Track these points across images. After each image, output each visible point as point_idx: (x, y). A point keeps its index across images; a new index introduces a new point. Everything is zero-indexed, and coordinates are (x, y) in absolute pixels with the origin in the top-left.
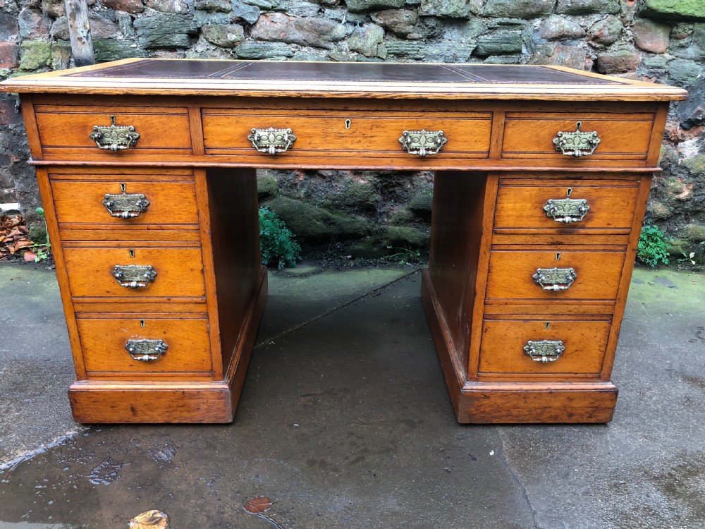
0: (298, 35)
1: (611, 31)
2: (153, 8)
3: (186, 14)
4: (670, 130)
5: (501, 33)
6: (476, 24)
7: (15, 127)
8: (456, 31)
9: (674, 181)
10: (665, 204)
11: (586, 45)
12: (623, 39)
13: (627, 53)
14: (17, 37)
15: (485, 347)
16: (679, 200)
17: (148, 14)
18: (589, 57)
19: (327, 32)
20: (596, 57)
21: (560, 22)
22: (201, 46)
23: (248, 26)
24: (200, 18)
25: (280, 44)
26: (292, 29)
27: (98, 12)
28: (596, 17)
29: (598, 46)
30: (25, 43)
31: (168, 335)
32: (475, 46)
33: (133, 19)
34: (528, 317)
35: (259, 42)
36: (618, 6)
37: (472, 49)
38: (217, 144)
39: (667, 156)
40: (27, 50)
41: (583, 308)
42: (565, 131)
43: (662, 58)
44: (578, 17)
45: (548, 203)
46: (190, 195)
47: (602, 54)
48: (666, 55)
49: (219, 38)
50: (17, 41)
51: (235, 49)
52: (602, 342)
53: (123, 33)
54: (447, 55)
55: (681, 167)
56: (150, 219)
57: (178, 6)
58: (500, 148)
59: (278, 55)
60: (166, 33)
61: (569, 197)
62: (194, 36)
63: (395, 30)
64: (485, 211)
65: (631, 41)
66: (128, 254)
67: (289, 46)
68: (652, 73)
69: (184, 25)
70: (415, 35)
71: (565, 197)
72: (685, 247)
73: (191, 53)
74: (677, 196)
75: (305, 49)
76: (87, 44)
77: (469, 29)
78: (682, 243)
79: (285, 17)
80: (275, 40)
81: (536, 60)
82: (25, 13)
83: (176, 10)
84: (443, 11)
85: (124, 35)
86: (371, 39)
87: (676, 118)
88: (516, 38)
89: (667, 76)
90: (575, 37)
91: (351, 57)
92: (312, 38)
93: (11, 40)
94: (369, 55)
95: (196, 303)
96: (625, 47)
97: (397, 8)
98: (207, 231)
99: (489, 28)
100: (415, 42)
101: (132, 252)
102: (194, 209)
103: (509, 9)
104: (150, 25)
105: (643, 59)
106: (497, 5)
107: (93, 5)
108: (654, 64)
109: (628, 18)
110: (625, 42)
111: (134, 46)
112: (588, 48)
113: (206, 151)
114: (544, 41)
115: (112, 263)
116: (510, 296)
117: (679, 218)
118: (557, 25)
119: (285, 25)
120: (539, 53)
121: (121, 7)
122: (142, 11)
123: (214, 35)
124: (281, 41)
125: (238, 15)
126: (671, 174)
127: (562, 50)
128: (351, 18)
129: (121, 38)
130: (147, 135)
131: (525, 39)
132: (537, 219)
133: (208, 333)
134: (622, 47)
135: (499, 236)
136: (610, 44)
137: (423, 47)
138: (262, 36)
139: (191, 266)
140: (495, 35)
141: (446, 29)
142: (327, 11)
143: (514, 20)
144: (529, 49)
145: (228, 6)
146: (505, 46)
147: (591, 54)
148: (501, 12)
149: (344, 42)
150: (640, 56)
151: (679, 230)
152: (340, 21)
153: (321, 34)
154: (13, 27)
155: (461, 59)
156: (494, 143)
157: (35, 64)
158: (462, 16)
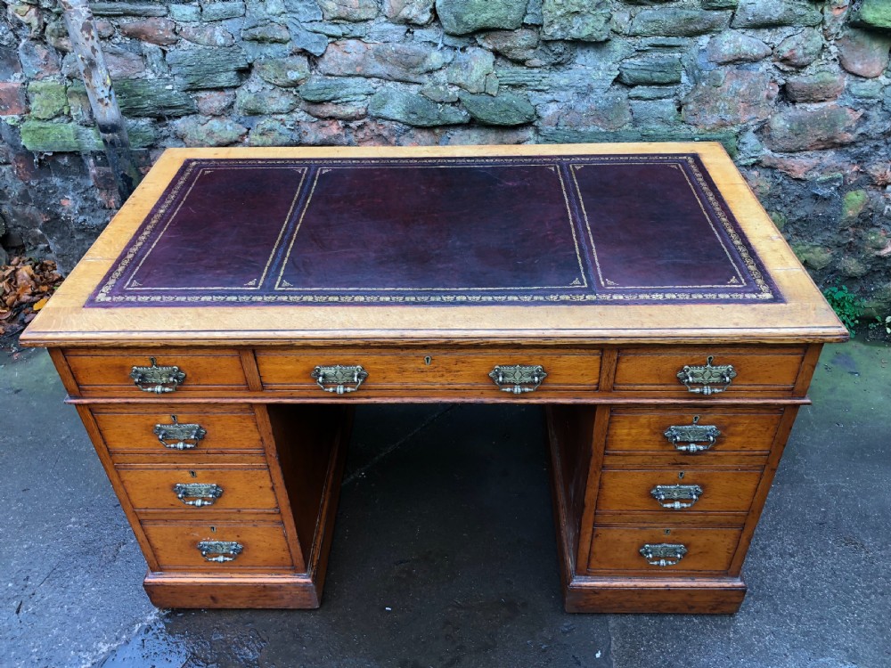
0: (380, 69)
1: (807, 51)
2: (188, 40)
3: (231, 46)
4: (877, 174)
5: (654, 56)
6: (619, 46)
7: (39, 183)
8: (592, 53)
9: (875, 234)
10: (860, 261)
11: (771, 67)
12: (823, 57)
13: (827, 76)
14: (22, 77)
15: (597, 548)
16: (879, 257)
17: (182, 47)
18: (775, 82)
19: (418, 64)
20: (784, 82)
21: (736, 41)
22: (254, 85)
23: (313, 59)
24: (250, 51)
25: (357, 79)
26: (372, 60)
27: (118, 44)
28: (788, 31)
29: (787, 69)
30: (32, 84)
31: (241, 538)
32: (618, 73)
33: (164, 52)
34: (645, 525)
35: (329, 78)
36: (821, 15)
37: (613, 77)
38: (276, 381)
39: (870, 206)
40: (36, 95)
41: (710, 518)
42: (693, 365)
43: (875, 83)
44: (762, 31)
45: (670, 430)
46: (252, 425)
47: (792, 79)
48: (882, 79)
49: (277, 78)
50: (23, 81)
51: (299, 89)
52: (731, 545)
53: (154, 71)
54: (579, 85)
55: (886, 217)
56: (208, 445)
57: (220, 37)
58: (612, 382)
59: (355, 94)
60: (208, 72)
61: (696, 424)
62: (245, 72)
63: (510, 56)
64: (594, 436)
65: (835, 60)
66: (189, 475)
67: (369, 81)
68: (859, 104)
69: (230, 61)
70: (536, 62)
71: (691, 424)
72: (879, 310)
73: (242, 93)
74: (877, 253)
75: (390, 84)
76: (110, 105)
77: (610, 51)
78: (878, 305)
79: (362, 44)
80: (349, 76)
81: (700, 93)
82: (26, 47)
83: (218, 43)
84: (574, 33)
85: (156, 74)
86: (477, 71)
87: (887, 159)
88: (672, 65)
89: (880, 105)
90: (755, 60)
91: (450, 93)
92: (398, 73)
93: (15, 81)
94: (474, 91)
95: (269, 514)
96: (826, 68)
97: (510, 30)
98: (274, 455)
99: (637, 51)
100: (536, 71)
101: (193, 473)
102: (257, 436)
103: (665, 26)
104: (187, 62)
105: (849, 85)
106: (648, 21)
107: (111, 36)
108: (863, 93)
109: (833, 30)
110: (826, 61)
111: (170, 87)
112: (773, 71)
113: (263, 387)
114: (712, 66)
115: (173, 482)
116: (624, 508)
117: (877, 275)
118: (732, 45)
119: (361, 56)
120: (704, 84)
121: (146, 38)
122: (175, 42)
123: (270, 71)
124: (359, 76)
125: (300, 47)
126: (873, 226)
127: (737, 76)
128: (450, 41)
129: (151, 76)
130: (194, 374)
131: (685, 64)
132: (657, 443)
133: (286, 538)
134: (821, 68)
135: (611, 458)
136: (804, 66)
137: (547, 75)
138: (332, 72)
139: (260, 485)
140: (645, 59)
141: (578, 51)
142: (417, 32)
143: (673, 41)
144: (691, 78)
145: (285, 35)
146: (657, 76)
147: (776, 78)
148: (655, 30)
149: (442, 72)
150: (846, 81)
151: (876, 290)
152: (435, 45)
153: (409, 67)
154: (14, 64)
155: (598, 90)
156: (604, 376)
157: (50, 113)
158: (599, 40)
